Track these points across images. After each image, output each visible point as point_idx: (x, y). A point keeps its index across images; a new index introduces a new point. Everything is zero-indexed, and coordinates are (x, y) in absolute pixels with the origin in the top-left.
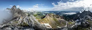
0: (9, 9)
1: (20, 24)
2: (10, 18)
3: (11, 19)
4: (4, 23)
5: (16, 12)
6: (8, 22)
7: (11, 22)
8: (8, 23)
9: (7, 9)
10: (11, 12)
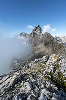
0: (25, 35)
1: (50, 74)
2: (29, 55)
3: (30, 57)
4: (16, 69)
5: (41, 42)
6: (24, 65)
7: (30, 64)
8: (24, 69)
9: (21, 34)
10: (31, 42)
